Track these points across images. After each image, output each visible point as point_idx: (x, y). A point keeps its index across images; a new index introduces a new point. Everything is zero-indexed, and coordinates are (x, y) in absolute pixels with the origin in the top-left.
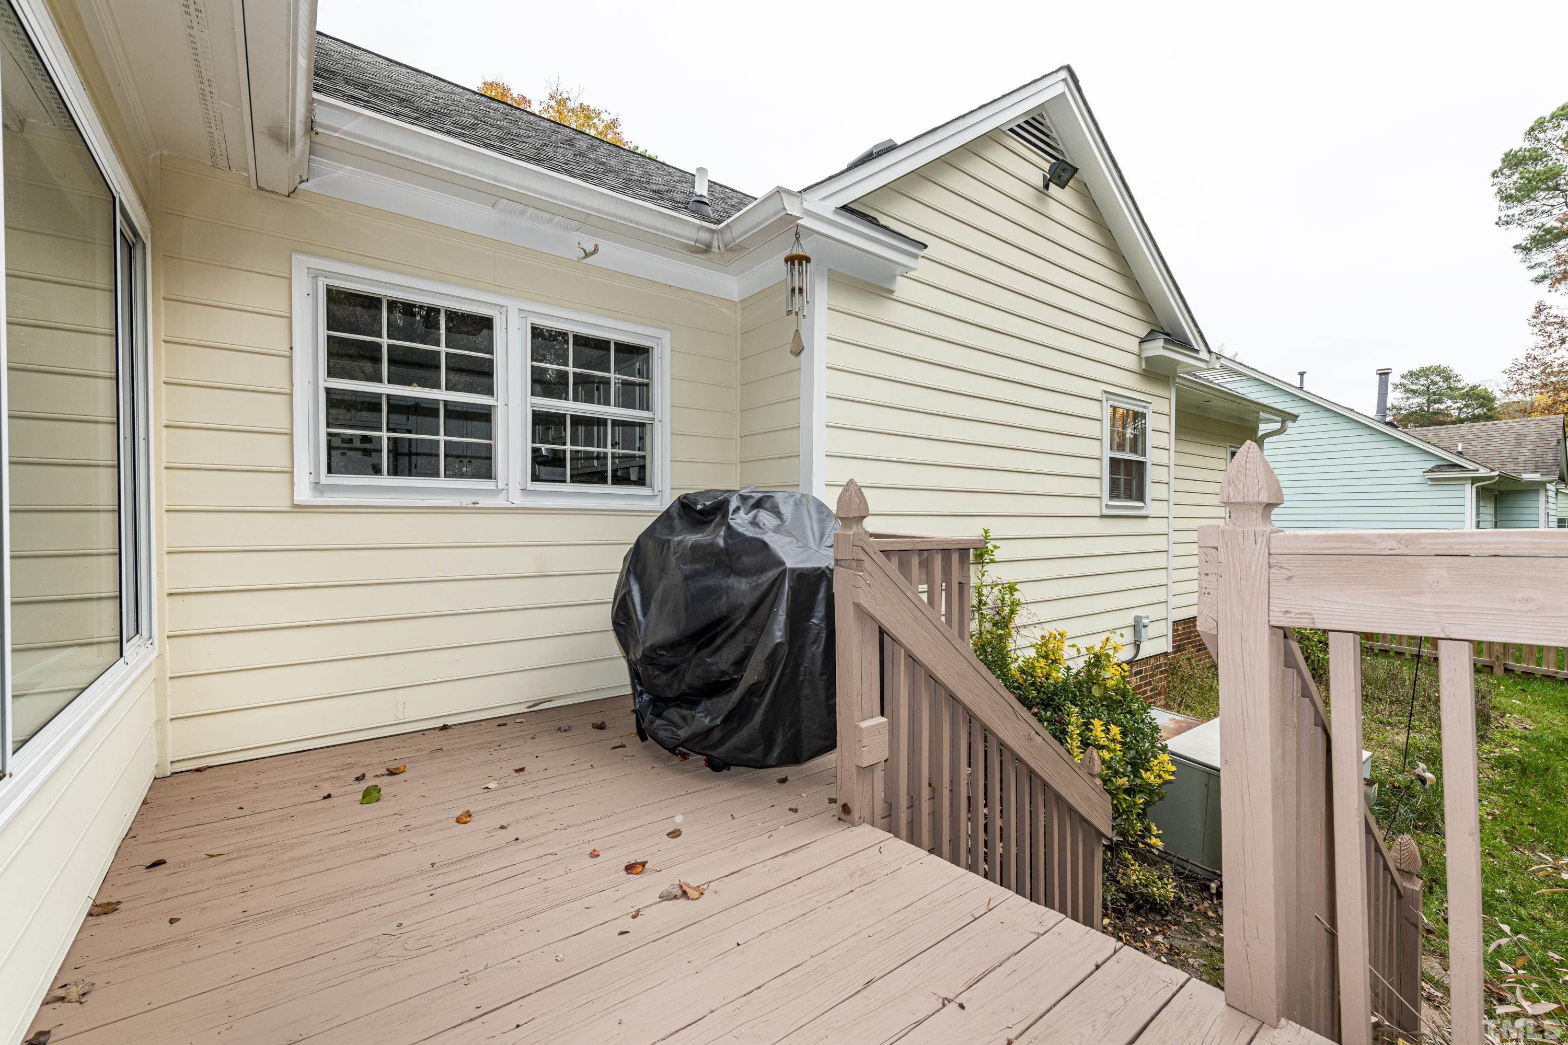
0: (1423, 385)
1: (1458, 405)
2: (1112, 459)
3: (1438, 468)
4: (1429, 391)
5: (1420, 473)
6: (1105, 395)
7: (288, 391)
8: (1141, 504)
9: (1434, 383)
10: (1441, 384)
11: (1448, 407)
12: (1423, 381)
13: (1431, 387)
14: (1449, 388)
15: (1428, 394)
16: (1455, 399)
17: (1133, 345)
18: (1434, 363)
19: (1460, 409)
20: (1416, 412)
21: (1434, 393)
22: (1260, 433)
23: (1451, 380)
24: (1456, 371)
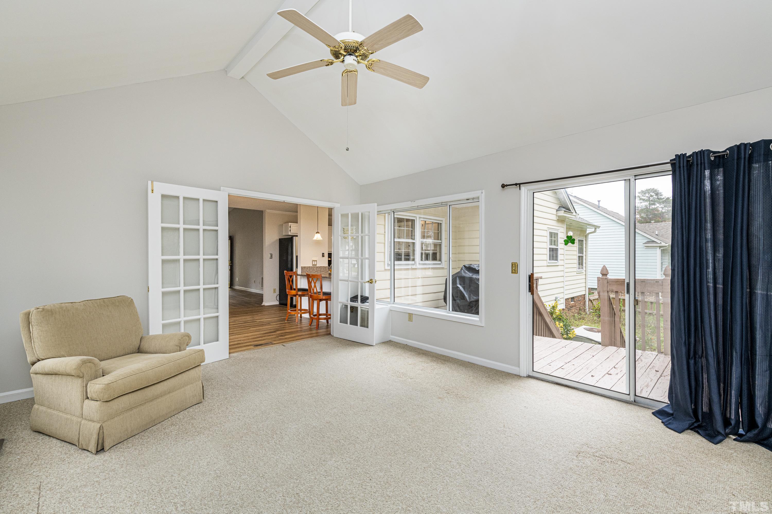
0: (647, 197)
1: (662, 206)
2: (550, 248)
3: (648, 242)
4: (649, 199)
5: (642, 244)
6: (548, 229)
7: (384, 242)
8: (556, 262)
9: (651, 196)
10: (654, 196)
11: (657, 207)
12: (647, 195)
13: (651, 198)
14: (658, 198)
15: (649, 201)
16: (660, 203)
17: (554, 211)
18: (652, 187)
19: (662, 208)
20: (644, 209)
21: (652, 200)
22: (587, 232)
23: (659, 195)
24: (660, 191)
